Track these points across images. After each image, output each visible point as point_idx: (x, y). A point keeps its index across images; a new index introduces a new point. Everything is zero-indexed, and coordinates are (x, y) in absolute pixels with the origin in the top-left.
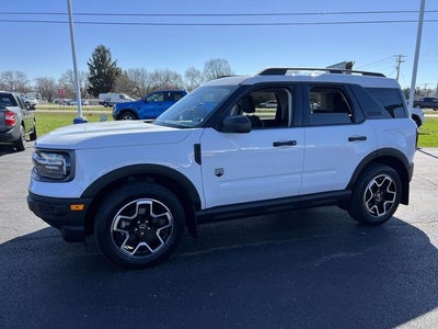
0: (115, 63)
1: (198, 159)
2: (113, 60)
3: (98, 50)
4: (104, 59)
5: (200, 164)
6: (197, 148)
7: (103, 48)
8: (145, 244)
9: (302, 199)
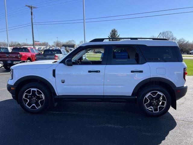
0: (119, 36)
1: (54, 75)
2: (118, 35)
3: (112, 31)
4: (114, 34)
5: (55, 77)
6: (54, 71)
7: (115, 30)
8: (34, 105)
9: (105, 97)
